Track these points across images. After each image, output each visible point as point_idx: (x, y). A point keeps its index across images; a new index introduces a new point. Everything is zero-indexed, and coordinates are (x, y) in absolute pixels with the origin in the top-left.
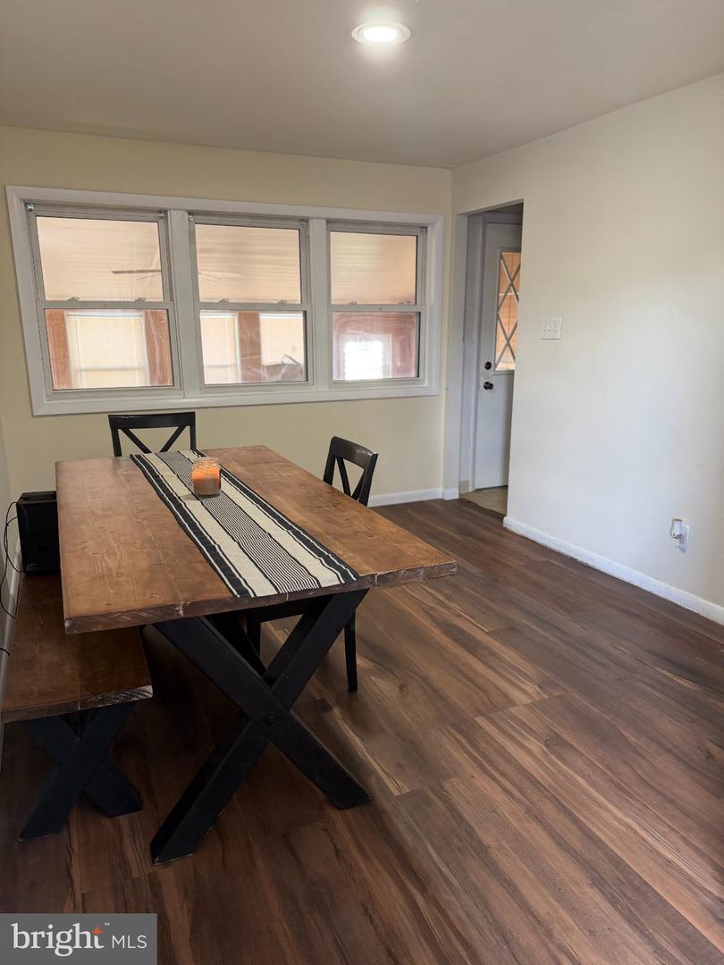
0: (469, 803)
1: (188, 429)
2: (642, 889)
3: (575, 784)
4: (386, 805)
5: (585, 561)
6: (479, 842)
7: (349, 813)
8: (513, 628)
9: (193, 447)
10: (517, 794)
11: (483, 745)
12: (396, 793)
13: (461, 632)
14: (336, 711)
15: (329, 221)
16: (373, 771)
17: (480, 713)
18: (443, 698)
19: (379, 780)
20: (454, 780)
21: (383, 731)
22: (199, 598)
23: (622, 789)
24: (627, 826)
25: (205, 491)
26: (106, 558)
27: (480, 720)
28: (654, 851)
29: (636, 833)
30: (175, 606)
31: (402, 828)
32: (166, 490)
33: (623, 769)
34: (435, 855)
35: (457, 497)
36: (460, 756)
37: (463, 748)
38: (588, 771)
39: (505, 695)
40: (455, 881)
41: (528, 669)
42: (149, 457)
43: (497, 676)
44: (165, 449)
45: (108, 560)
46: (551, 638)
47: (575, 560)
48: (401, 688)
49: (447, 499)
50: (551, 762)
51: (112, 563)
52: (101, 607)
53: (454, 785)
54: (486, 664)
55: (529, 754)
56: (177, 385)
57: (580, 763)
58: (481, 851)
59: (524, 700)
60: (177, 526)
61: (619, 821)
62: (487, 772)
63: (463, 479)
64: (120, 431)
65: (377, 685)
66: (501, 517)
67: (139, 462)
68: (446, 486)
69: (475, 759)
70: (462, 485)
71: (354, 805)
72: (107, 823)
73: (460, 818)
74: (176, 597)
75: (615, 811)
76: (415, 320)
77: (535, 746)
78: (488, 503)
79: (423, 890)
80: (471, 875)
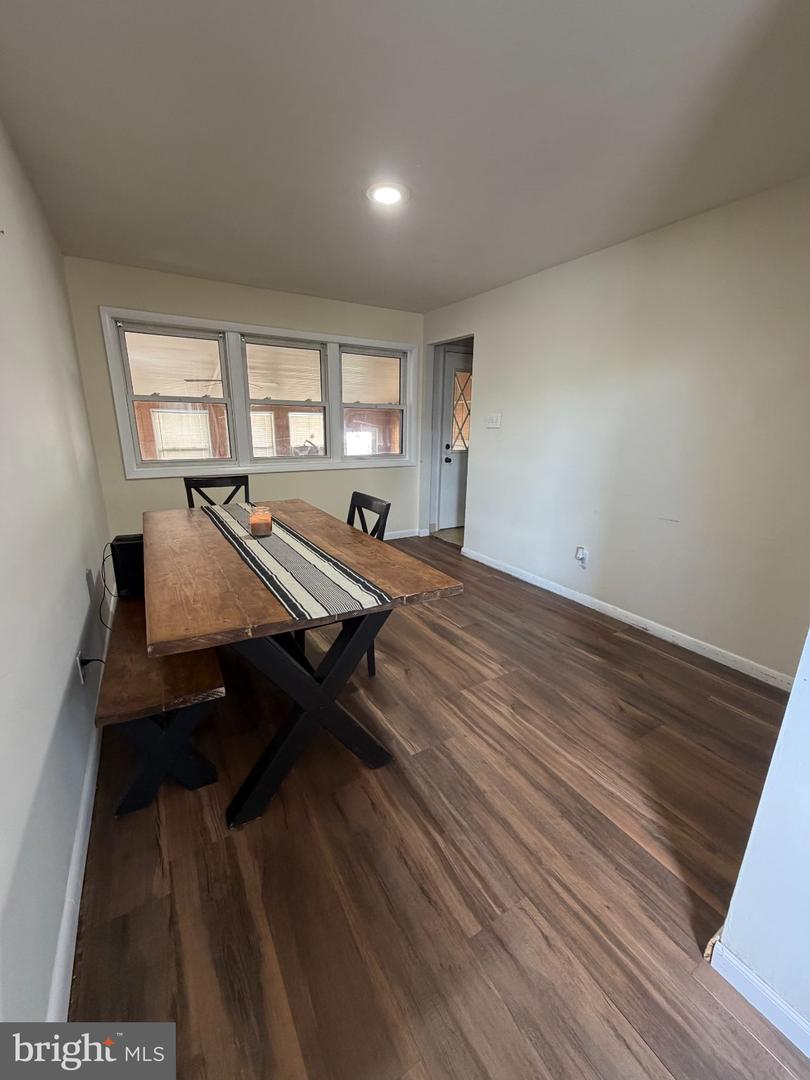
0: (465, 757)
1: (243, 487)
2: (598, 818)
3: (537, 736)
4: (406, 763)
5: (517, 576)
6: (477, 787)
7: (379, 771)
8: (478, 625)
9: (247, 501)
10: (498, 747)
11: (469, 711)
12: (412, 753)
13: (443, 628)
14: (362, 692)
15: (341, 346)
16: (394, 737)
17: (464, 688)
18: (437, 678)
19: (399, 743)
20: (453, 740)
21: (397, 704)
22: (265, 622)
23: (569, 739)
24: (578, 767)
25: (260, 532)
26: (184, 587)
27: (464, 692)
28: (600, 785)
29: (585, 772)
30: (245, 629)
31: (419, 781)
32: (230, 532)
33: (566, 722)
34: (446, 802)
35: (428, 534)
36: (453, 721)
37: (455, 714)
38: (544, 726)
39: (479, 673)
40: (464, 823)
41: (491, 652)
42: (216, 508)
43: (472, 660)
44: (227, 502)
45: (186, 590)
46: (503, 630)
47: (510, 576)
48: (406, 671)
49: (422, 536)
50: (517, 721)
51: (189, 592)
52: (181, 632)
53: (451, 743)
54: (462, 650)
55: (501, 716)
56: (234, 458)
57: (537, 721)
58: (479, 794)
59: (493, 676)
60: (241, 561)
61: (571, 763)
62: (474, 732)
63: (432, 523)
64: (193, 490)
65: (389, 671)
66: (459, 548)
67: (208, 512)
68: (421, 528)
69: (464, 722)
70: (432, 526)
71: (382, 765)
72: (189, 795)
73: (459, 769)
74: (244, 620)
75: (567, 755)
76: (400, 415)
77: (505, 710)
78: (450, 538)
79: (441, 832)
80: (475, 816)
